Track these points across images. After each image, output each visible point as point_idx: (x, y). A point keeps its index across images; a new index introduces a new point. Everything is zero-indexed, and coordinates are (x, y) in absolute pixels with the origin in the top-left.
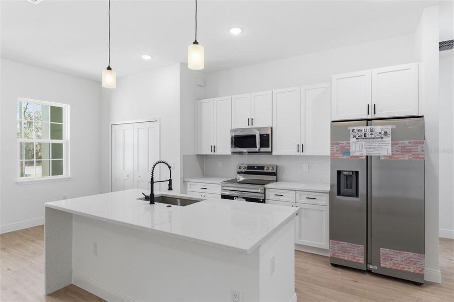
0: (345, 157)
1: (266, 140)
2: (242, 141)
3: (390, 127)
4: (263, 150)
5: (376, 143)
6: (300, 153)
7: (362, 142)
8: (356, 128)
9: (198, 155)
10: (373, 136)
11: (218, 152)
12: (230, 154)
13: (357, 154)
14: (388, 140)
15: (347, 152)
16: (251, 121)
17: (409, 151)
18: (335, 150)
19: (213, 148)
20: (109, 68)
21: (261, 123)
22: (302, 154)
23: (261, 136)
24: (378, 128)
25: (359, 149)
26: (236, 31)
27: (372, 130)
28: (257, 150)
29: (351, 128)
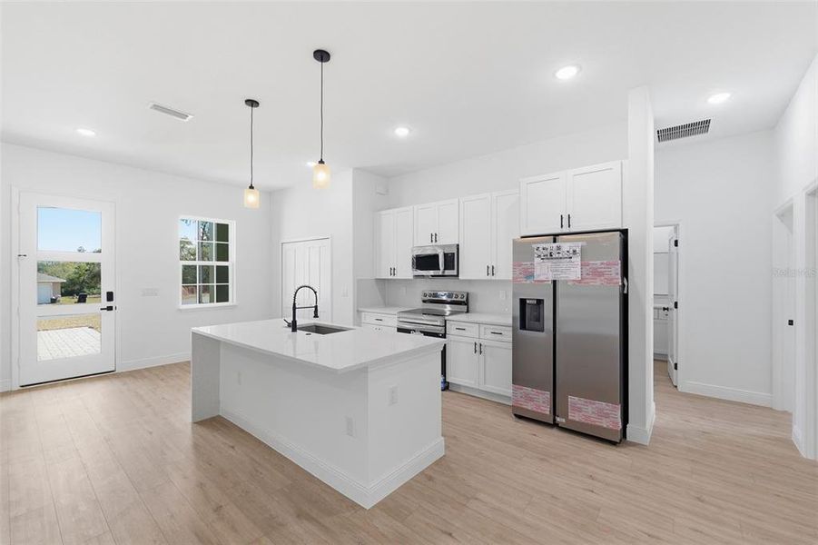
0: (528, 282)
1: (451, 260)
2: (425, 262)
3: (580, 244)
4: (447, 272)
5: (564, 264)
6: (490, 277)
7: (548, 263)
8: (541, 246)
9: (377, 280)
10: (560, 255)
11: (398, 276)
12: (412, 277)
13: (542, 278)
14: (577, 259)
15: (530, 275)
16: (434, 237)
17: (601, 274)
18: (518, 273)
19: (393, 271)
20: (251, 187)
21: (447, 240)
22: (493, 278)
23: (445, 255)
24: (566, 245)
25: (544, 271)
26: (402, 132)
27: (559, 248)
28: (440, 273)
29: (535, 246)
